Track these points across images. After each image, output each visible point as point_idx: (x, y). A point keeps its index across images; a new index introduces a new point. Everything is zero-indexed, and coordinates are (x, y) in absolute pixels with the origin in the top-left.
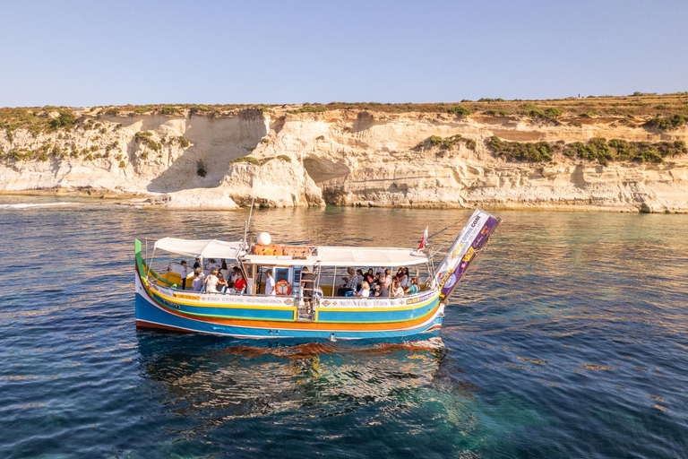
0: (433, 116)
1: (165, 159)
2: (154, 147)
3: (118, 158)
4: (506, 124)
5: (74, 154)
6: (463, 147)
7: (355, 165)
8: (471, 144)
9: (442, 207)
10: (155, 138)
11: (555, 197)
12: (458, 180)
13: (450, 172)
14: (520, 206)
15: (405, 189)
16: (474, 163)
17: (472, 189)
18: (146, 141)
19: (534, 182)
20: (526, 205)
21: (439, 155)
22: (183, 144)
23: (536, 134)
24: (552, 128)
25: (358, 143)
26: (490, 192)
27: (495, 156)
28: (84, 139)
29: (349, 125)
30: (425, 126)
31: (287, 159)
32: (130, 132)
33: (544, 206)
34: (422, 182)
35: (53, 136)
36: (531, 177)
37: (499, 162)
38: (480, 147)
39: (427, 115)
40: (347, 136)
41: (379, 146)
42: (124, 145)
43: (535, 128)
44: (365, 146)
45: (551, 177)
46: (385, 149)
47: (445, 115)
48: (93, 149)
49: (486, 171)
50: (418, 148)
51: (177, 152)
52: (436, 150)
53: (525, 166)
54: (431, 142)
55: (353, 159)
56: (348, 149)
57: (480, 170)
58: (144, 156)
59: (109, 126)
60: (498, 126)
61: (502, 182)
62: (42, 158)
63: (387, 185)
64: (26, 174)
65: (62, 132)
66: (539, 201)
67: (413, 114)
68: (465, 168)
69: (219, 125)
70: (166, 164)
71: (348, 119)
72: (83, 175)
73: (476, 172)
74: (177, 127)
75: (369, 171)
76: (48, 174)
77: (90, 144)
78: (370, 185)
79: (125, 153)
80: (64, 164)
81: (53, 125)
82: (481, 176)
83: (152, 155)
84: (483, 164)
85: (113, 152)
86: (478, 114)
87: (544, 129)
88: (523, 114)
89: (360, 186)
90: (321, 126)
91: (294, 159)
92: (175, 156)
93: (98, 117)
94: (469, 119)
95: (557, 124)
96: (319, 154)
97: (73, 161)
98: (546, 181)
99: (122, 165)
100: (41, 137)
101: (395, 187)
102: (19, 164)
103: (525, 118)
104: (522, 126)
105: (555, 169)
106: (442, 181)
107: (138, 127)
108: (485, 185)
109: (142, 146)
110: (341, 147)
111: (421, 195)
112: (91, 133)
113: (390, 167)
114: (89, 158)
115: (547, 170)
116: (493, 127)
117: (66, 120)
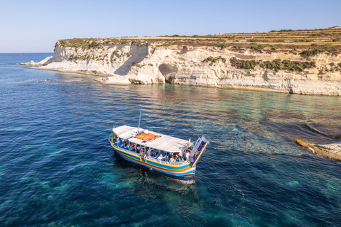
0: (211, 48)
1: (121, 62)
2: (118, 56)
3: (107, 60)
4: (240, 52)
5: (93, 58)
6: (220, 62)
7: (180, 67)
8: (224, 60)
9: (208, 87)
10: (120, 53)
11: (254, 84)
12: (216, 75)
13: (213, 72)
14: (239, 87)
15: (195, 78)
16: (223, 68)
17: (222, 79)
18: (116, 54)
19: (246, 77)
20: (242, 87)
21: (210, 65)
22: (128, 56)
23: (252, 57)
24: (259, 54)
25: (182, 59)
26: (228, 81)
27: (232, 66)
28: (97, 52)
29: (179, 51)
30: (208, 52)
31: (152, 65)
32: (112, 50)
33: (249, 88)
34: (201, 76)
35: (89, 51)
36: (245, 75)
37: (234, 68)
38: (228, 62)
39: (209, 47)
40: (178, 55)
41: (190, 60)
42: (109, 55)
43: (252, 54)
44: (184, 60)
45: (253, 76)
46: (192, 61)
47: (216, 48)
48: (100, 56)
49: (228, 72)
50: (203, 62)
51: (126, 59)
52: (210, 62)
53: (243, 71)
54: (208, 59)
55: (179, 65)
56: (178, 61)
57: (225, 72)
58: (115, 60)
59: (106, 47)
60: (237, 53)
61: (233, 77)
62: (84, 59)
63: (189, 76)
64: (79, 65)
65: (92, 49)
66: (247, 85)
67: (204, 47)
68: (219, 71)
69: (141, 49)
70: (122, 63)
71: (179, 49)
72: (94, 67)
73: (224, 72)
74: (127, 49)
75: (185, 70)
76: (85, 65)
77: (99, 54)
78: (184, 76)
79: (109, 59)
80: (90, 62)
81: (90, 47)
82: (226, 74)
83: (118, 60)
84: (227, 69)
85: (106, 58)
86: (230, 47)
87: (255, 54)
88: (248, 47)
89: (180, 76)
90: (168, 52)
91: (154, 65)
92: (125, 60)
93: (103, 44)
94: (226, 49)
95: (261, 52)
96: (166, 63)
97: (93, 61)
98: (251, 77)
99: (108, 63)
100: (85, 51)
101: (192, 77)
102: (77, 61)
103: (249, 49)
104: (247, 53)
105: (255, 72)
106: (209, 76)
107: (115, 48)
108: (226, 78)
109: (115, 56)
110: (175, 60)
111: (201, 81)
112: (100, 50)
113: (192, 69)
114: (98, 60)
115: (252, 73)
116: (235, 53)
117: (94, 45)
